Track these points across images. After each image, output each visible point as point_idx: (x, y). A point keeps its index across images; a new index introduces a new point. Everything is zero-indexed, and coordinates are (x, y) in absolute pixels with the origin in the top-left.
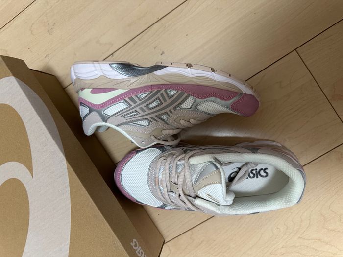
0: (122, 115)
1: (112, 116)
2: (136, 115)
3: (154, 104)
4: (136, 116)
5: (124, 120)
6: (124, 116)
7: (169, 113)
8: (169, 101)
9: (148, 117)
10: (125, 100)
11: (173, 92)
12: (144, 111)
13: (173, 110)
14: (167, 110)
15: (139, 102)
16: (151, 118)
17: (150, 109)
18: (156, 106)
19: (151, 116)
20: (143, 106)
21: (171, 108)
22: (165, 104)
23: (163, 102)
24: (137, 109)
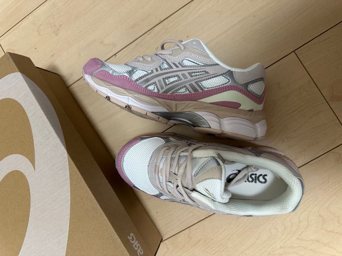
0: (208, 74)
1: (220, 75)
2: (193, 73)
3: (172, 80)
4: (193, 71)
5: (208, 69)
6: (207, 72)
7: (159, 69)
8: (156, 80)
9: (180, 68)
10: (203, 90)
11: (151, 88)
12: (183, 75)
13: (154, 71)
14: (160, 72)
15: (187, 85)
16: (177, 67)
17: (177, 76)
18: (170, 77)
19: (177, 69)
20: (184, 80)
21: (155, 73)
22: (161, 78)
23: (162, 80)
24: (189, 78)
